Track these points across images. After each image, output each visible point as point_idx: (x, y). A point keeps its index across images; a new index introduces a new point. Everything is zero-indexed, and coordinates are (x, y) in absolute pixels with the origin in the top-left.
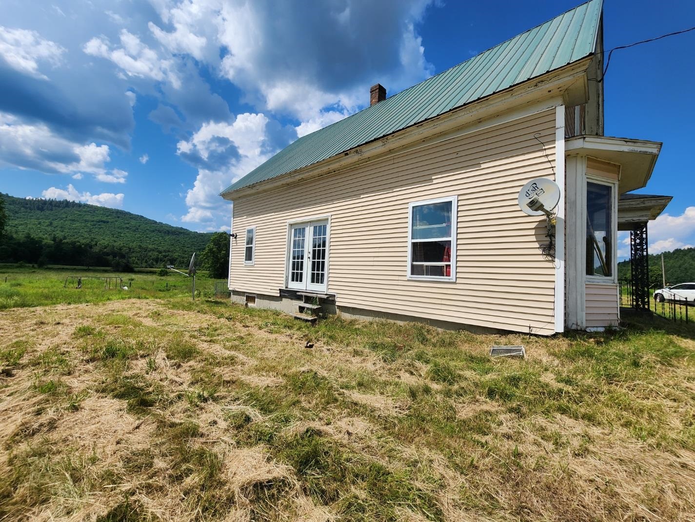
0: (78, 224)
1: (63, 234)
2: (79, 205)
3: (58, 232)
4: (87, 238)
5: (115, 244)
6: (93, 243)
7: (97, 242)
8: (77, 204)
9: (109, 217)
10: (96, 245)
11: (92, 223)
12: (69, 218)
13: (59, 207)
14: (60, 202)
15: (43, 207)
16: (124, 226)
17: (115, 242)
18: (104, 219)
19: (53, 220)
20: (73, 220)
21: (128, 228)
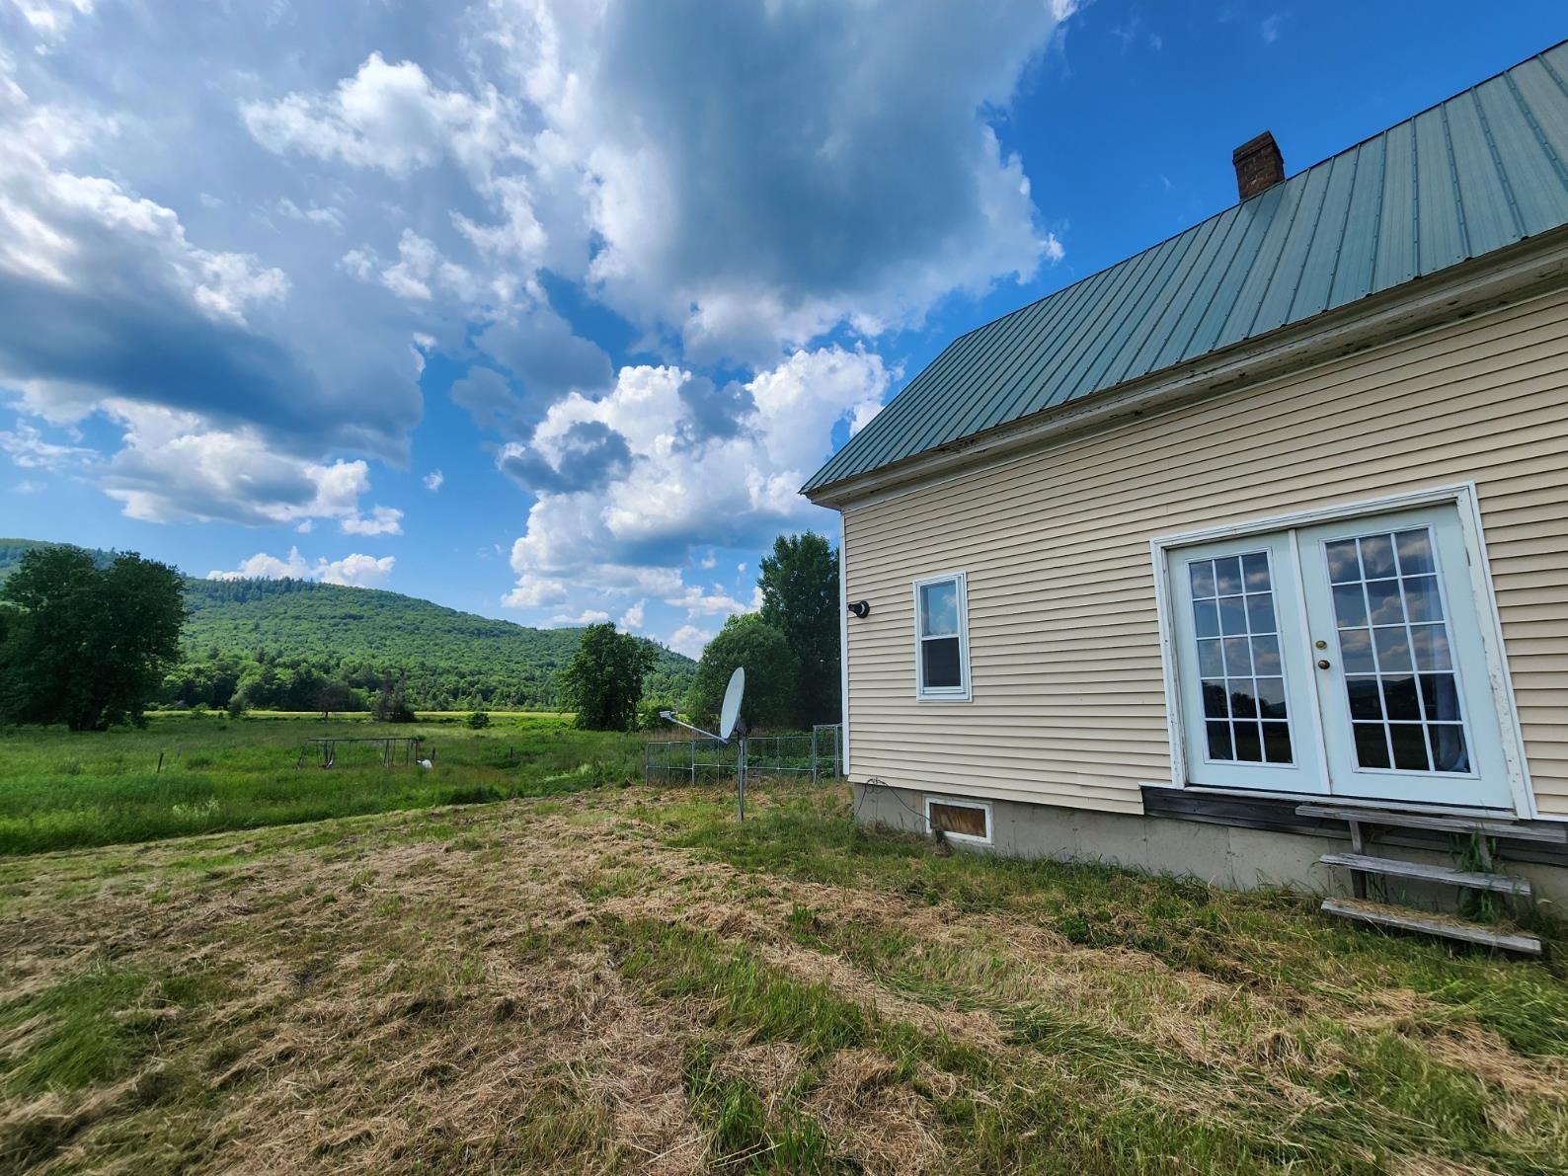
0: (305, 625)
1: (277, 646)
2: (311, 587)
3: (268, 642)
4: (322, 652)
5: (376, 663)
6: (333, 662)
7: (339, 659)
8: (306, 584)
9: (365, 607)
10: (338, 665)
11: (332, 622)
12: (289, 613)
13: (273, 592)
14: (276, 582)
15: (244, 595)
16: (394, 624)
17: (374, 657)
18: (355, 611)
19: (261, 618)
20: (298, 618)
21: (399, 628)
